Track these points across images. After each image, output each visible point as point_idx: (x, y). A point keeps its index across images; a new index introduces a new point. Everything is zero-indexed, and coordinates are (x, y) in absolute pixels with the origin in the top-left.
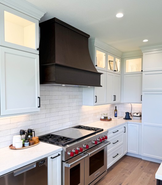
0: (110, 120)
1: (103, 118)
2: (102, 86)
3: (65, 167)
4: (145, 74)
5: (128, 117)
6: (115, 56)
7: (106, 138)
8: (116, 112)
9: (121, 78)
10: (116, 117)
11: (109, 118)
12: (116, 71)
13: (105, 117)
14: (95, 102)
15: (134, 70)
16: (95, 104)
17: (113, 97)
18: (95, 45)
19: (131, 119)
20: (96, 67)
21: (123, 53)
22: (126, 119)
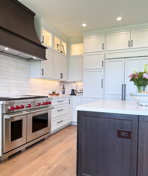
0: (58, 95)
1: (51, 93)
2: (47, 59)
3: (5, 119)
4: (86, 56)
5: (73, 93)
6: (62, 40)
7: (50, 103)
8: (64, 90)
9: (68, 60)
10: (64, 94)
11: (56, 93)
12: (62, 52)
13: (53, 92)
14: (41, 75)
15: (79, 54)
16: (42, 76)
17: (60, 75)
18: (41, 24)
19: (76, 95)
20: (42, 43)
21: (69, 38)
22: (72, 95)
